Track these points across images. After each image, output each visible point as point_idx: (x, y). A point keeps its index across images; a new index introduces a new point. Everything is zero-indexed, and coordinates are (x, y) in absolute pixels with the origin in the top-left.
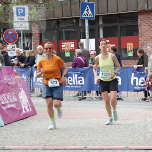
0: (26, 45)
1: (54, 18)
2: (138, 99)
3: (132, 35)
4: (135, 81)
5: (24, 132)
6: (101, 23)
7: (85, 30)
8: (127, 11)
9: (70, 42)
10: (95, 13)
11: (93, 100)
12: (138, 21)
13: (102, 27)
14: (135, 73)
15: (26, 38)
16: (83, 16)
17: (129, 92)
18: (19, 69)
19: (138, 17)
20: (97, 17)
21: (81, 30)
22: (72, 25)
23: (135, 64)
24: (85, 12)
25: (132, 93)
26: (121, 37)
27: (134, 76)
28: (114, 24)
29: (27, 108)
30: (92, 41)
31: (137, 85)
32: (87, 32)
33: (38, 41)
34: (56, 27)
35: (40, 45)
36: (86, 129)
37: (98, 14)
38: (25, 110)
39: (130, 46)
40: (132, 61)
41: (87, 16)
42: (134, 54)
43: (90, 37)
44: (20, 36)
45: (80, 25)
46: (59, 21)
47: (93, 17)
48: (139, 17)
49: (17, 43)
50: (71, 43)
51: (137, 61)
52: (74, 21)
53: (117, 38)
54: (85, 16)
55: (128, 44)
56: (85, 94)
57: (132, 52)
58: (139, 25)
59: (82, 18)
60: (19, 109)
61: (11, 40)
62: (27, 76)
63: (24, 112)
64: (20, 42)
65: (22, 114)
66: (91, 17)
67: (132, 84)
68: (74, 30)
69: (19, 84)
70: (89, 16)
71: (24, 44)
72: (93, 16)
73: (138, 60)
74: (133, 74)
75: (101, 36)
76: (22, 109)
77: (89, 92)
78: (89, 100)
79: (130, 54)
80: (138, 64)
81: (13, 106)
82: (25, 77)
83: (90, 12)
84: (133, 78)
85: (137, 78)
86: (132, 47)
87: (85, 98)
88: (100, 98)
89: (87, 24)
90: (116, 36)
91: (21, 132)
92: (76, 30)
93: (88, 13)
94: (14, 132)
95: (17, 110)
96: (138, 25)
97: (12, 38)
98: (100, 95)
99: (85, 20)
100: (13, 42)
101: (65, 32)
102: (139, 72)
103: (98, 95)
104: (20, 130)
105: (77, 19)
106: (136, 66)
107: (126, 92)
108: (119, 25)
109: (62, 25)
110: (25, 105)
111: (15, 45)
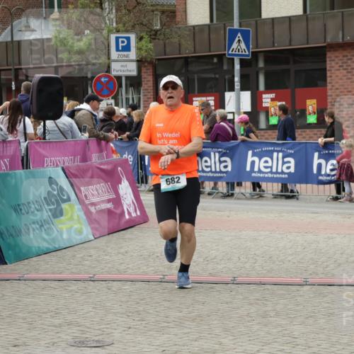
0: (131, 102)
1: (180, 54)
2: (325, 198)
3: (316, 85)
4: (320, 166)
5: (126, 252)
6: (261, 64)
7: (233, 76)
8: (308, 44)
9: (207, 96)
10: (251, 46)
11: (247, 199)
12: (325, 61)
13: (263, 71)
14: (319, 152)
15: (131, 90)
16: (230, 52)
17: (309, 186)
18: (118, 143)
19: (325, 55)
20: (255, 55)
21: (227, 77)
22: (210, 67)
23: (320, 137)
24: (235, 45)
25: (315, 186)
26: (296, 89)
27: (319, 158)
28: (284, 67)
29: (132, 210)
30: (246, 96)
31: (323, 172)
32: (237, 79)
33: (151, 95)
34: (183, 71)
35: (154, 101)
36: (235, 249)
37: (257, 48)
38: (129, 213)
39: (311, 105)
40: (315, 131)
41: (237, 53)
42: (318, 119)
43: (243, 89)
44: (120, 86)
45: (225, 67)
46: (189, 60)
47: (247, 53)
48: (329, 54)
49: (115, 98)
50: (208, 98)
51: (324, 131)
52: (215, 60)
53: (289, 90)
54: (234, 52)
55: (309, 102)
56: (233, 188)
57: (315, 116)
58: (328, 68)
59: (229, 55)
60: (118, 211)
61: (105, 92)
62: (132, 155)
63: (127, 217)
64: (120, 97)
65: (123, 221)
66: (244, 53)
67: (315, 171)
68: (213, 76)
69: (119, 168)
70: (240, 53)
71: (127, 99)
72: (249, 52)
73: (326, 130)
74: (316, 155)
75: (262, 87)
76: (123, 212)
77: (239, 184)
78: (238, 199)
79: (312, 119)
80: (326, 137)
81: (110, 206)
82: (130, 156)
83: (243, 46)
84: (316, 161)
85: (323, 162)
86: (315, 106)
87: (232, 195)
88: (258, 194)
89: (237, 67)
90: (286, 88)
91: (122, 251)
92: (217, 76)
93: (239, 47)
94: (110, 251)
95: (116, 214)
96: (325, 70)
97: (108, 88)
98: (258, 190)
99: (233, 59)
100: (108, 96)
101: (198, 79)
102: (327, 150)
103: (254, 190)
104: (121, 248)
105: (221, 57)
106: (321, 141)
107: (303, 186)
108: (292, 67)
109: (193, 68)
110: (129, 205)
111: (113, 101)
